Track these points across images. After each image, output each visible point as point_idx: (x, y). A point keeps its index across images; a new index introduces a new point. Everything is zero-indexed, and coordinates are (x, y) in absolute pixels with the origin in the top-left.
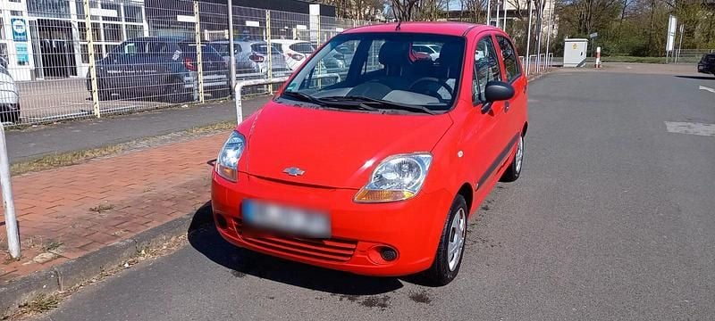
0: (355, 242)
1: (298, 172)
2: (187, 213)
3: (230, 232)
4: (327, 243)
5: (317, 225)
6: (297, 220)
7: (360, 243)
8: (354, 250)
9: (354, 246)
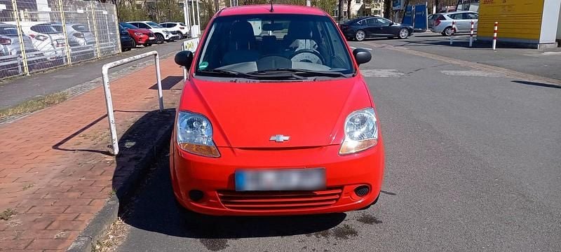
0: (341, 187)
1: (282, 138)
2: (106, 198)
3: (211, 204)
4: (318, 193)
5: (313, 180)
6: (294, 180)
7: (346, 187)
8: (340, 194)
9: (340, 191)
